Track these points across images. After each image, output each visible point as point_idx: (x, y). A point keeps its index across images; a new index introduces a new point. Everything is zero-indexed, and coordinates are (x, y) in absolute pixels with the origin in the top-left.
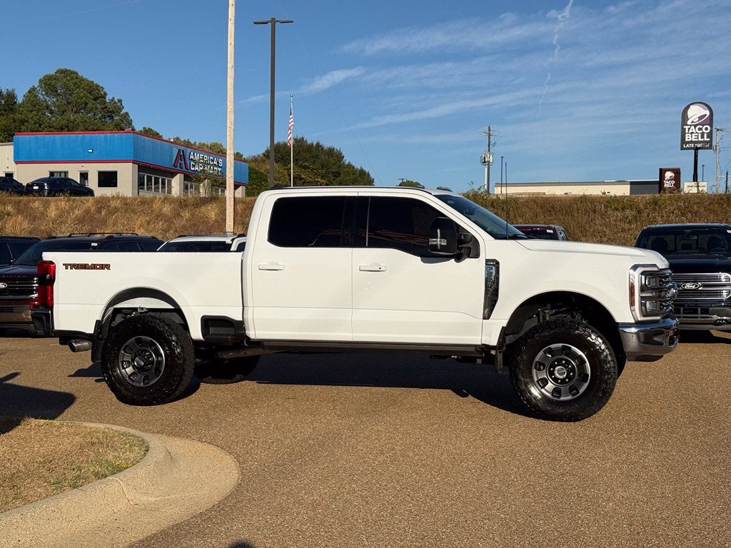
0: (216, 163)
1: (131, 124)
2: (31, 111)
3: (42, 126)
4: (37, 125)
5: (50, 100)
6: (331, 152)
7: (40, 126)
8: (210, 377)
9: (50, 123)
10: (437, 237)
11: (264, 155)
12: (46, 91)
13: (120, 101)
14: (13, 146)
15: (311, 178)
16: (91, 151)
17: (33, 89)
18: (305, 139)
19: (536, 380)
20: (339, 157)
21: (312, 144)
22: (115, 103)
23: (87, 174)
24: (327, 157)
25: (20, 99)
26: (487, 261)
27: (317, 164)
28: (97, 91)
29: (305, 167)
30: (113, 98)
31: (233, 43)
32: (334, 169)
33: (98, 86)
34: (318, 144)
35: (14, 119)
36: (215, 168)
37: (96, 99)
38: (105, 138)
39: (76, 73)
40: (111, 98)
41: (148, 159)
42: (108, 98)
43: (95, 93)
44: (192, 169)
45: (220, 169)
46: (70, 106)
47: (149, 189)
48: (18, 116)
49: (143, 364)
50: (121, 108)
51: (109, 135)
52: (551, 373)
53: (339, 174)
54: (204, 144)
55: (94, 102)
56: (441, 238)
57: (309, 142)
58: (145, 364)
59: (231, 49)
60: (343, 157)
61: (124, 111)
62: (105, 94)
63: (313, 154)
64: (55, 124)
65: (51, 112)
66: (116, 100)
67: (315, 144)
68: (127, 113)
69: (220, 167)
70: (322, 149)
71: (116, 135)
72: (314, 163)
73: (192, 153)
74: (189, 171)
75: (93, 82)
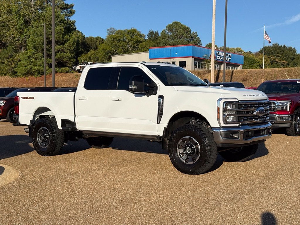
0: (229, 56)
1: (200, 42)
2: (163, 39)
3: (166, 45)
4: (164, 44)
5: (170, 34)
6: (290, 49)
7: (165, 44)
8: (93, 145)
9: (169, 43)
10: (132, 85)
11: (259, 52)
12: (169, 31)
13: (196, 33)
14: (149, 53)
15: (280, 61)
16: (176, 53)
17: (164, 30)
18: (278, 44)
19: (179, 153)
20: (294, 51)
21: (282, 46)
22: (194, 34)
23: (175, 62)
24: (288, 51)
25: (160, 35)
26: (159, 96)
27: (284, 55)
28: (188, 30)
29: (278, 56)
30: (194, 32)
31: (215, 5)
32: (292, 56)
33: (188, 27)
34: (284, 46)
35: (157, 42)
36: (228, 58)
37: (187, 33)
38: (182, 48)
39: (180, 23)
40: (193, 32)
41: (199, 56)
42: (192, 32)
43: (187, 30)
44: (218, 59)
45: (230, 59)
46: (177, 36)
47: (199, 68)
48: (158, 41)
49: (43, 139)
50: (196, 36)
51: (183, 47)
52: (185, 150)
53: (294, 58)
54: (233, 49)
55: (186, 34)
56: (134, 85)
57: (280, 45)
58: (44, 139)
59: (214, 7)
60: (296, 51)
61: (198, 37)
62: (191, 30)
63: (282, 50)
64: (171, 43)
65: (170, 39)
66: (195, 33)
67: (283, 46)
68: (199, 38)
69: (230, 58)
70: (286, 48)
71: (186, 46)
72: (282, 54)
73: (218, 52)
74: (217, 60)
75: (186, 26)
